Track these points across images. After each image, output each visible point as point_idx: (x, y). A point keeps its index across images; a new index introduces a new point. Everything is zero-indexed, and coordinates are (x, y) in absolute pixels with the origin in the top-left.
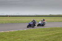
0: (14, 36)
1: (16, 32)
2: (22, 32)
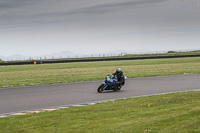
0: (55, 124)
1: (61, 113)
2: (81, 110)
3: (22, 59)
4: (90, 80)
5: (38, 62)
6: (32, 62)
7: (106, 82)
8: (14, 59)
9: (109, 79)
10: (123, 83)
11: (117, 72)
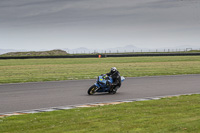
3: (87, 52)
4: (155, 74)
5: (103, 56)
6: (96, 56)
7: (98, 83)
8: (80, 52)
9: (101, 80)
10: (119, 85)
11: (112, 72)
